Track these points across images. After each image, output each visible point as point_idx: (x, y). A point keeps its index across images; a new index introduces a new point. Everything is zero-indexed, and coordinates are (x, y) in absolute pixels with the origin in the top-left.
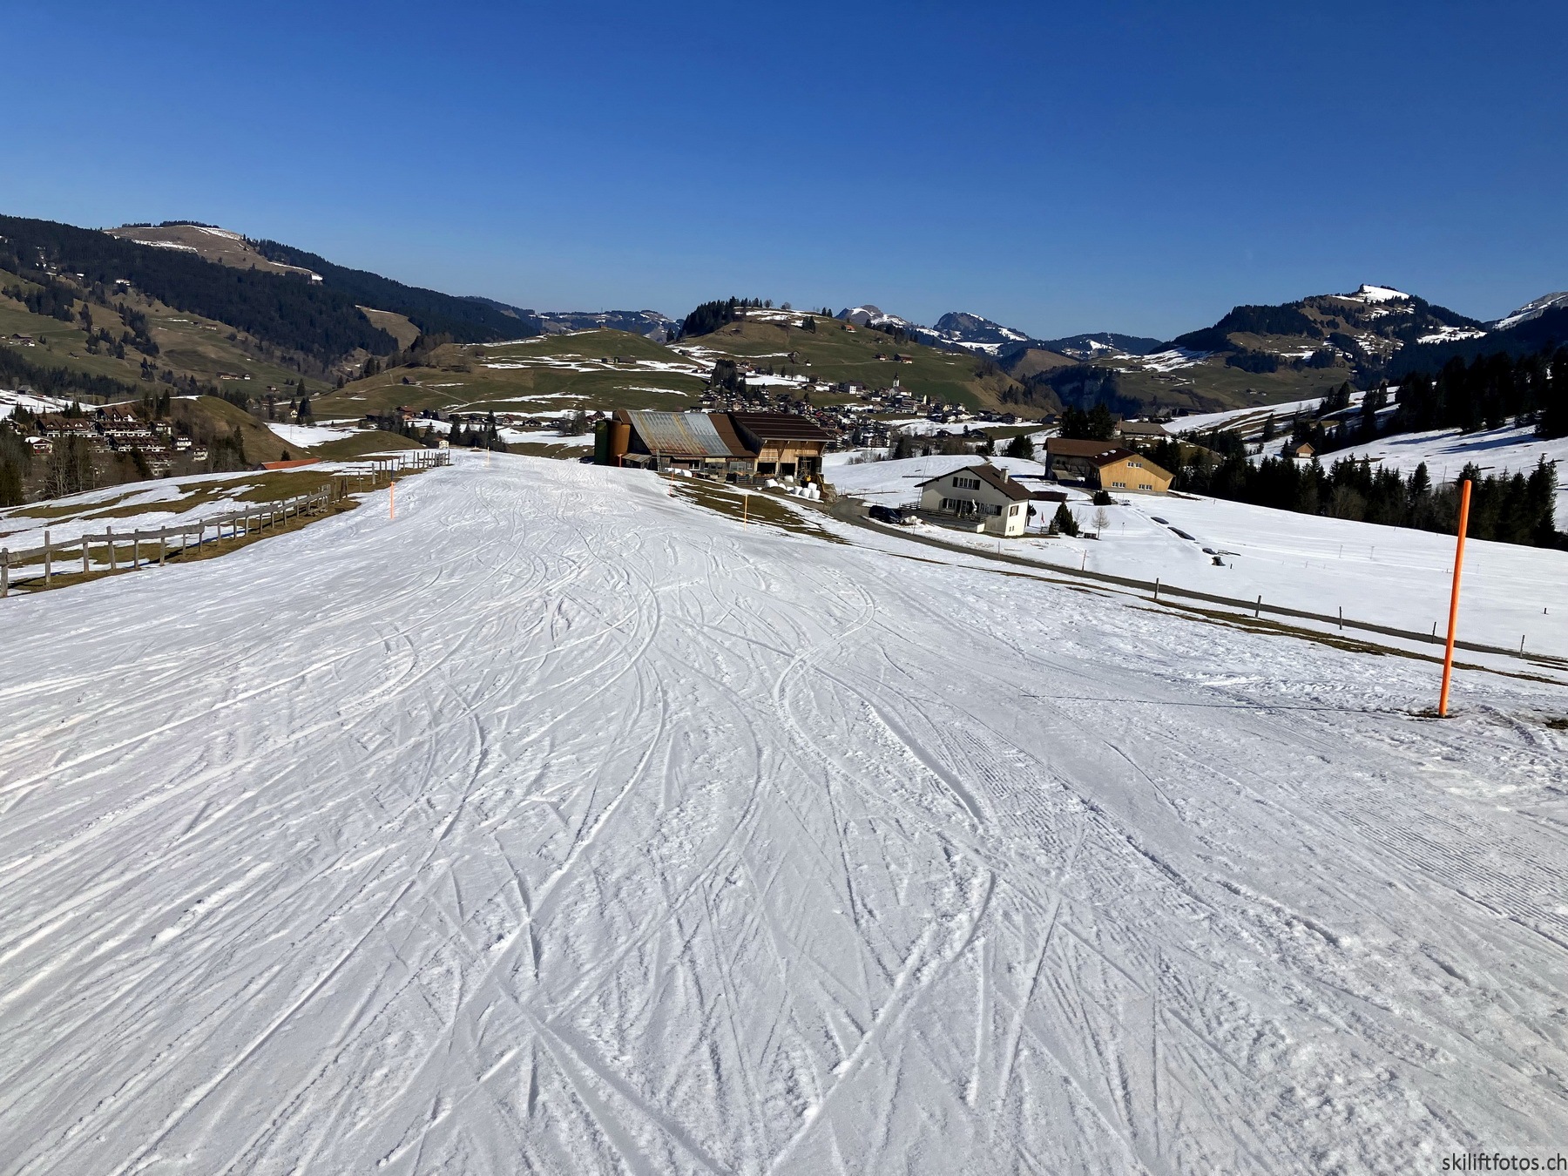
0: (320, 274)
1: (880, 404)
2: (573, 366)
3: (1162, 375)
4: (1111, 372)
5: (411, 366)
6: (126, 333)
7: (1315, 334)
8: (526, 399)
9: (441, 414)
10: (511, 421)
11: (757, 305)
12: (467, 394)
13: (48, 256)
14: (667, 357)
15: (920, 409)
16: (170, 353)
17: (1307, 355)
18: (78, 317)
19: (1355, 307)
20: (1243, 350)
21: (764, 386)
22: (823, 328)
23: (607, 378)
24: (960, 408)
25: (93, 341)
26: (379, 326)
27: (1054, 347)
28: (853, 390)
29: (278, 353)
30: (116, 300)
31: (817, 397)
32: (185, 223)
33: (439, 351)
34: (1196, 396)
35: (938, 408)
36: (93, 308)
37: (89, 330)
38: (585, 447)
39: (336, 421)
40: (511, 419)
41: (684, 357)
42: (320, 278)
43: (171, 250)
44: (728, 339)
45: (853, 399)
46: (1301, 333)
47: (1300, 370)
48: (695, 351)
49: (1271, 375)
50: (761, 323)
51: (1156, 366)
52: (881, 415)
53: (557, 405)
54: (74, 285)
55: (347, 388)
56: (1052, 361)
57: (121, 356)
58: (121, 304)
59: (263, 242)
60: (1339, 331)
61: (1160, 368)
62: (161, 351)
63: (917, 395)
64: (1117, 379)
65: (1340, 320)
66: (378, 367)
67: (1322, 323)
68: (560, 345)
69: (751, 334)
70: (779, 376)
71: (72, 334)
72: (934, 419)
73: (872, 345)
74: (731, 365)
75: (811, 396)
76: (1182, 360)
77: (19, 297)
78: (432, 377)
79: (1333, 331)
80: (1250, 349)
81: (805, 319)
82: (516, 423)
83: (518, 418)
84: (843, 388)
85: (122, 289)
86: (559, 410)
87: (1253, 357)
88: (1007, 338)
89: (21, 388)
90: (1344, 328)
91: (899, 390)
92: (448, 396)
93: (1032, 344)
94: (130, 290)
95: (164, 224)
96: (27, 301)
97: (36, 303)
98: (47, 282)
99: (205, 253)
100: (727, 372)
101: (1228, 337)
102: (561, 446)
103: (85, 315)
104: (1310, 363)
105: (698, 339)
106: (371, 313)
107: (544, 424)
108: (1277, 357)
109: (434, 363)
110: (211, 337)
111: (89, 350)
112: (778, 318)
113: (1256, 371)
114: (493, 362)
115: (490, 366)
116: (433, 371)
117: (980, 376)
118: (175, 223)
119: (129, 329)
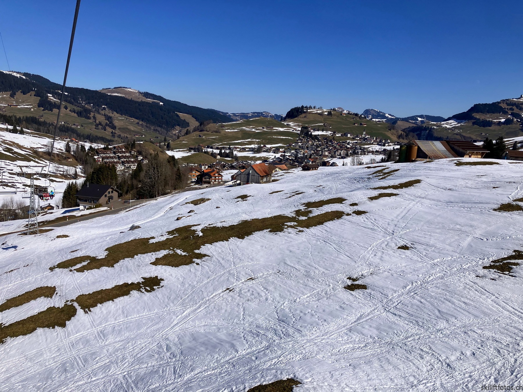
0: (163, 102)
1: (359, 140)
2: (253, 130)
3: (449, 129)
4: (431, 128)
5: (201, 131)
6: (106, 123)
7: (505, 113)
8: (240, 141)
9: (214, 147)
10: (236, 149)
11: (310, 108)
12: (220, 140)
13: (82, 99)
14: (283, 126)
15: (374, 141)
16: (119, 129)
17: (503, 120)
18: (92, 118)
19: (520, 103)
20: (479, 119)
21: (318, 135)
22: (335, 115)
23: (265, 134)
24: (389, 141)
25: (97, 125)
26: (183, 119)
27: (406, 120)
28: (349, 136)
29: (152, 128)
30: (103, 112)
31: (337, 138)
32: (121, 87)
33: (209, 126)
34: (463, 136)
35: (380, 141)
36: (97, 115)
37: (95, 122)
38: (263, 157)
39: (180, 150)
40: (236, 148)
41: (288, 126)
42: (162, 104)
43: (118, 96)
44: (302, 119)
45: (349, 139)
46: (500, 113)
47: (500, 126)
48: (291, 124)
49: (489, 128)
50: (313, 114)
51: (446, 126)
52: (361, 144)
53: (250, 143)
54: (90, 108)
55: (181, 138)
56: (407, 125)
57: (105, 130)
58: (105, 114)
59: (144, 92)
60: (514, 111)
61: (448, 126)
62: (117, 128)
63: (372, 137)
64: (433, 131)
65: (514, 107)
66: (190, 132)
67: (508, 109)
68: (248, 123)
69: (310, 118)
70: (321, 132)
71: (91, 123)
72: (380, 145)
73: (352, 120)
74: (306, 128)
75: (335, 138)
76: (456, 123)
77: (74, 112)
78: (208, 134)
79: (512, 112)
80: (481, 119)
81: (328, 112)
82: (238, 149)
83: (238, 148)
84: (345, 135)
85: (104, 108)
86: (251, 145)
87: (482, 122)
88: (388, 117)
89: (85, 140)
90: (516, 110)
91: (366, 135)
92: (215, 141)
93: (397, 119)
94: (107, 109)
95: (115, 88)
96: (77, 113)
97: (80, 114)
98: (83, 107)
99: (127, 97)
100: (305, 131)
101: (473, 115)
102: (255, 157)
103: (94, 117)
104: (504, 123)
105: (292, 120)
106: (181, 114)
107: (247, 150)
108: (492, 121)
109: (208, 130)
110: (132, 123)
111: (96, 128)
112: (319, 112)
113: (484, 126)
114: (227, 129)
115: (227, 131)
116: (208, 133)
117: (390, 130)
118: (118, 88)
119: (107, 121)
